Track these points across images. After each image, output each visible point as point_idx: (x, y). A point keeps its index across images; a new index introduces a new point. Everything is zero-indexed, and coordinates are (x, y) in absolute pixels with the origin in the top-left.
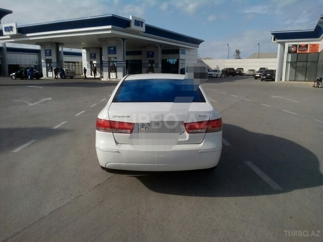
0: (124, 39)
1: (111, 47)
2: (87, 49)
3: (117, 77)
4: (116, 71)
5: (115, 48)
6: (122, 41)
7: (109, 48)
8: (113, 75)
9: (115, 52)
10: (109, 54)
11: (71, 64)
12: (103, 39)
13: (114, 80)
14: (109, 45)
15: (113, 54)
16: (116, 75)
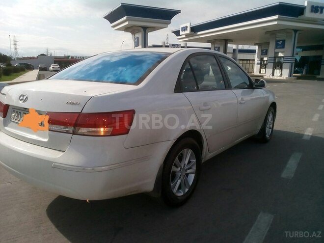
0: (296, 31)
1: (279, 41)
2: (259, 45)
3: (281, 74)
4: (281, 68)
5: (284, 42)
6: (293, 33)
7: (277, 42)
8: (277, 72)
9: (283, 46)
10: (277, 48)
11: (245, 62)
12: (271, 32)
13: (279, 78)
14: (277, 39)
15: (280, 48)
16: (281, 72)
